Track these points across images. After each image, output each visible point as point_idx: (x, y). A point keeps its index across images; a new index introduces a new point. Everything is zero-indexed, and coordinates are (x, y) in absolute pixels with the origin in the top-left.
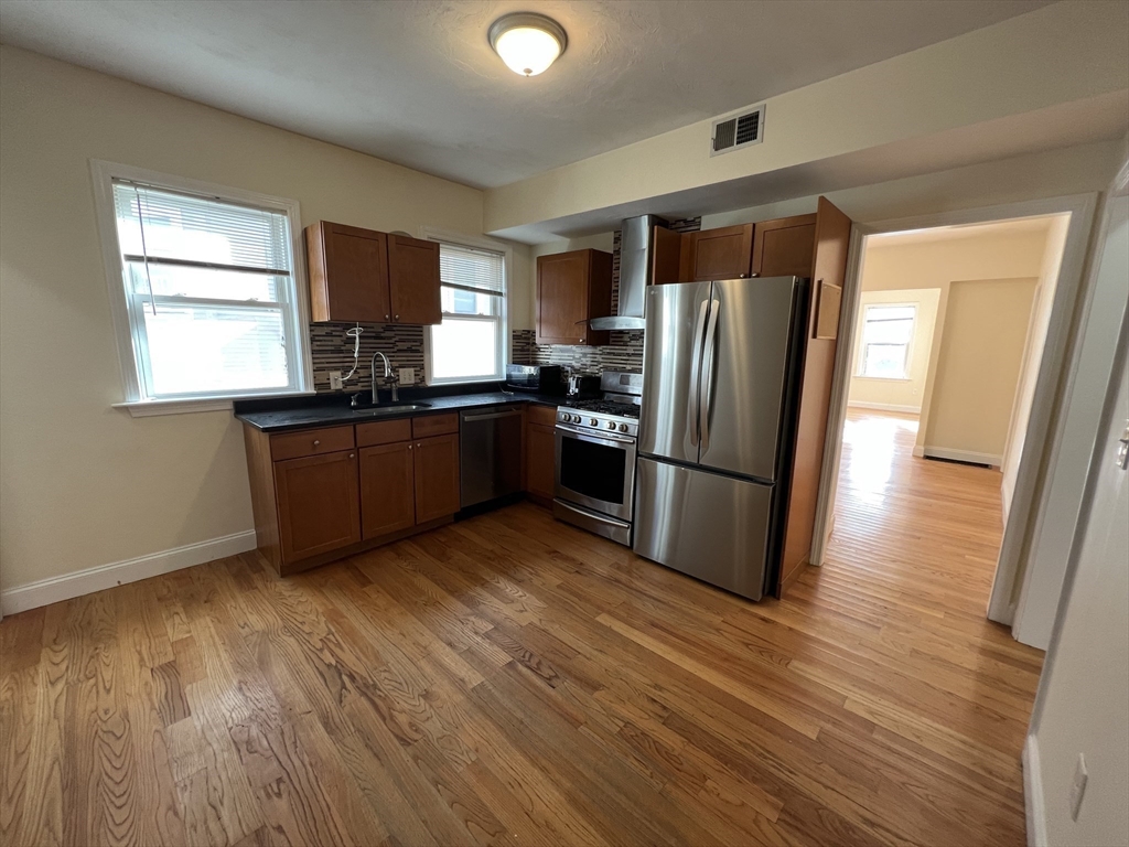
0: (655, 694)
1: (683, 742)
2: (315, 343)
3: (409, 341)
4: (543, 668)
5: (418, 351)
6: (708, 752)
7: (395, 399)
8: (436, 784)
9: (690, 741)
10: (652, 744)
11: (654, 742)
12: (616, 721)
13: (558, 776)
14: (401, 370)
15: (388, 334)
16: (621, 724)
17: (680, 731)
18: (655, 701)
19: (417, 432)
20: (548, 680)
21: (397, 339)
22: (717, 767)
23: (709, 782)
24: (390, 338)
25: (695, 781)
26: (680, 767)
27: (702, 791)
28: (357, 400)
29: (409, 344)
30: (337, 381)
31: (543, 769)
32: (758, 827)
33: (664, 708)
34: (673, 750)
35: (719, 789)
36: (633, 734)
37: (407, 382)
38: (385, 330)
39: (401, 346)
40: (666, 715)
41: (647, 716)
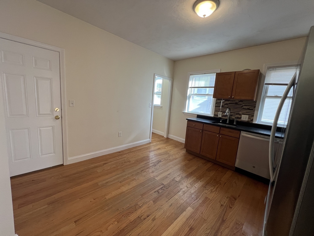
0: (151, 217)
1: (131, 220)
2: (217, 104)
3: (249, 106)
4: (162, 191)
5: (252, 110)
6: (125, 227)
7: (235, 123)
8: (132, 175)
9: (131, 222)
10: (132, 211)
11: (133, 212)
12: (142, 204)
13: (129, 191)
14: (242, 115)
15: (240, 103)
16: (140, 205)
17: (135, 221)
18: (148, 217)
19: (221, 132)
20: (158, 191)
21: (243, 105)
22: (120, 227)
23: (116, 222)
24: (241, 104)
25: (118, 219)
26: (123, 216)
27: (115, 220)
28: (222, 121)
29: (248, 107)
30: (220, 115)
31: (131, 189)
32: (100, 231)
33: (145, 219)
34: (129, 217)
35: (114, 225)
36: (136, 207)
37: (244, 120)
38: (239, 102)
39: (245, 107)
40: (142, 218)
41: (142, 212)
